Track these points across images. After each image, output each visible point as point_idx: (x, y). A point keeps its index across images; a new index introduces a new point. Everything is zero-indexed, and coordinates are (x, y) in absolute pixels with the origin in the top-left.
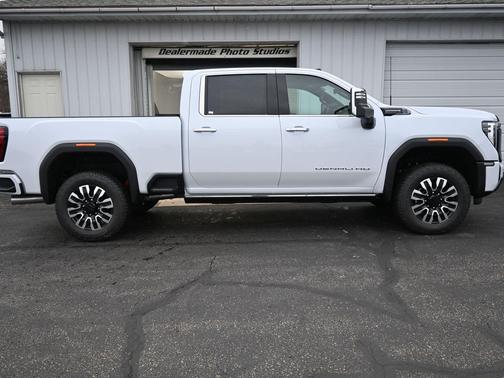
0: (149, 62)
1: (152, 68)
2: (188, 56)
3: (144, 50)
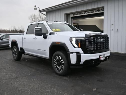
0: (72, 18)
1: (73, 19)
2: (79, 15)
3: (70, 15)
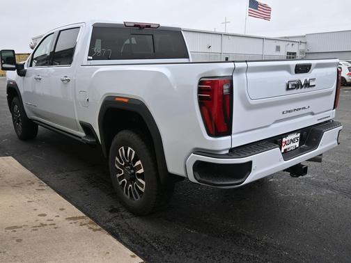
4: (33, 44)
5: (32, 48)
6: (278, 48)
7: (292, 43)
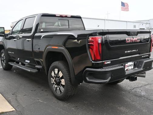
4: (12, 26)
5: (11, 27)
6: (135, 26)
7: (142, 24)
